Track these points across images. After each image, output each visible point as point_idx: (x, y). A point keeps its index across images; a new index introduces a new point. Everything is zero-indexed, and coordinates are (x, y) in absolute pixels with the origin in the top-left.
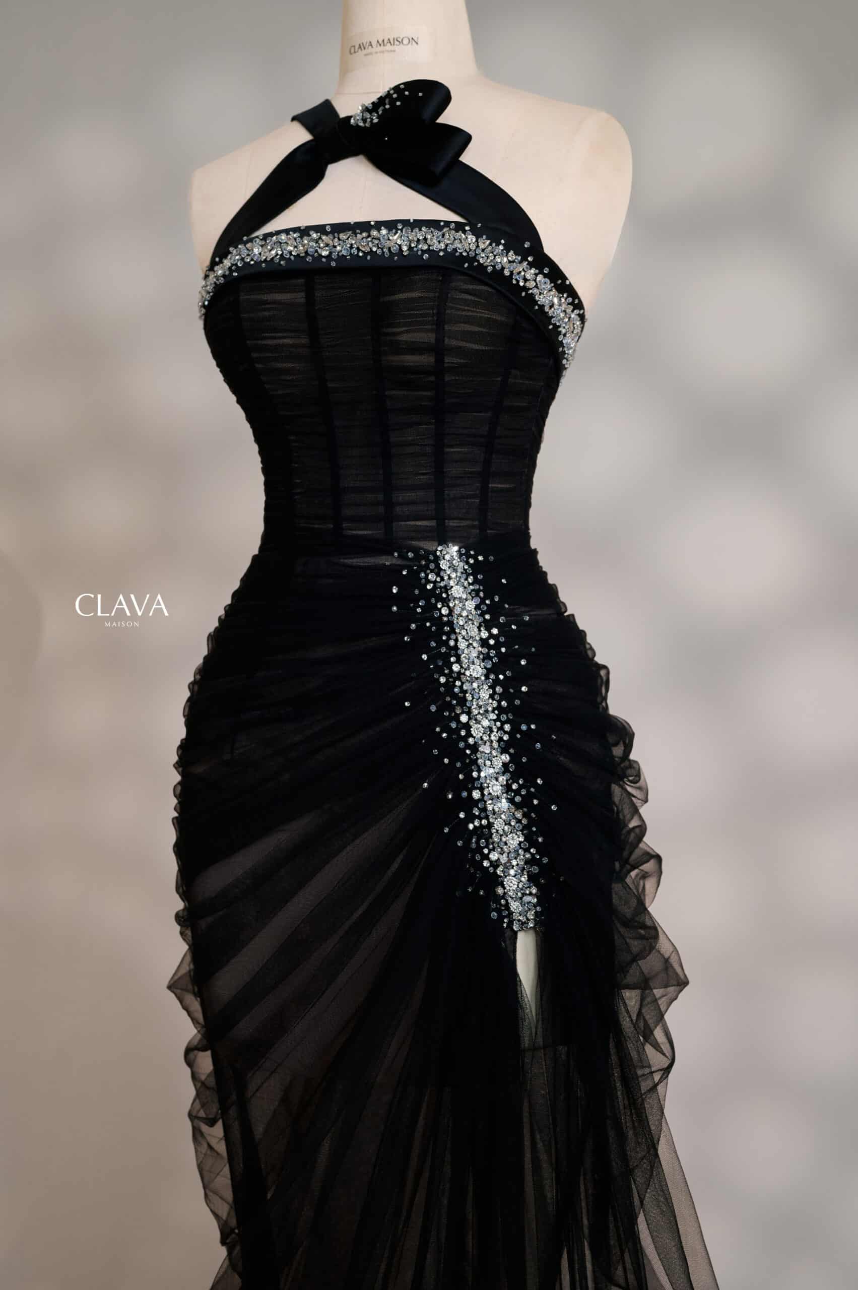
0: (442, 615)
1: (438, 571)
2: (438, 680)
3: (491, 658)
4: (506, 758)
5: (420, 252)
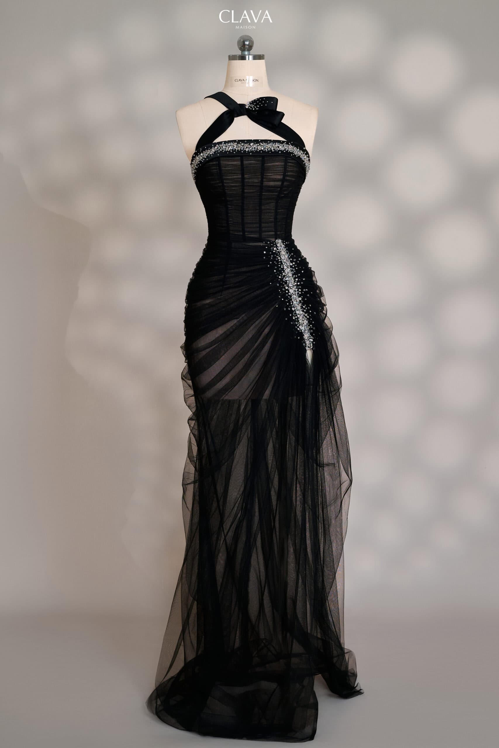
0: (278, 260)
1: (277, 247)
2: (279, 277)
3: (293, 271)
4: (300, 299)
5: (277, 151)
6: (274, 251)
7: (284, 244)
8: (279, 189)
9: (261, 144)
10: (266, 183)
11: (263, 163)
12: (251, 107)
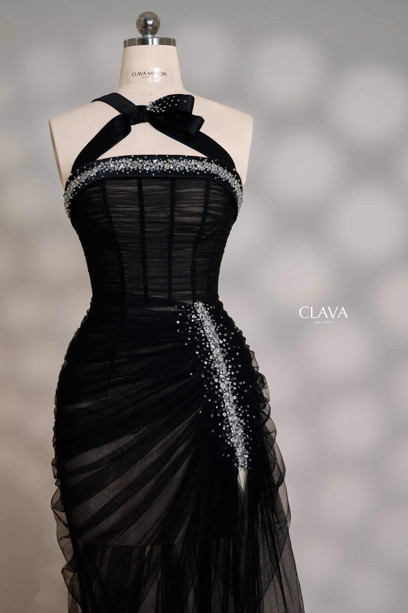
0: (201, 334)
1: (196, 313)
2: (204, 363)
3: (225, 353)
4: (235, 398)
5: (194, 171)
6: (193, 320)
7: (208, 309)
8: (199, 228)
9: (170, 161)
10: (178, 219)
11: (173, 188)
12: (155, 109)
